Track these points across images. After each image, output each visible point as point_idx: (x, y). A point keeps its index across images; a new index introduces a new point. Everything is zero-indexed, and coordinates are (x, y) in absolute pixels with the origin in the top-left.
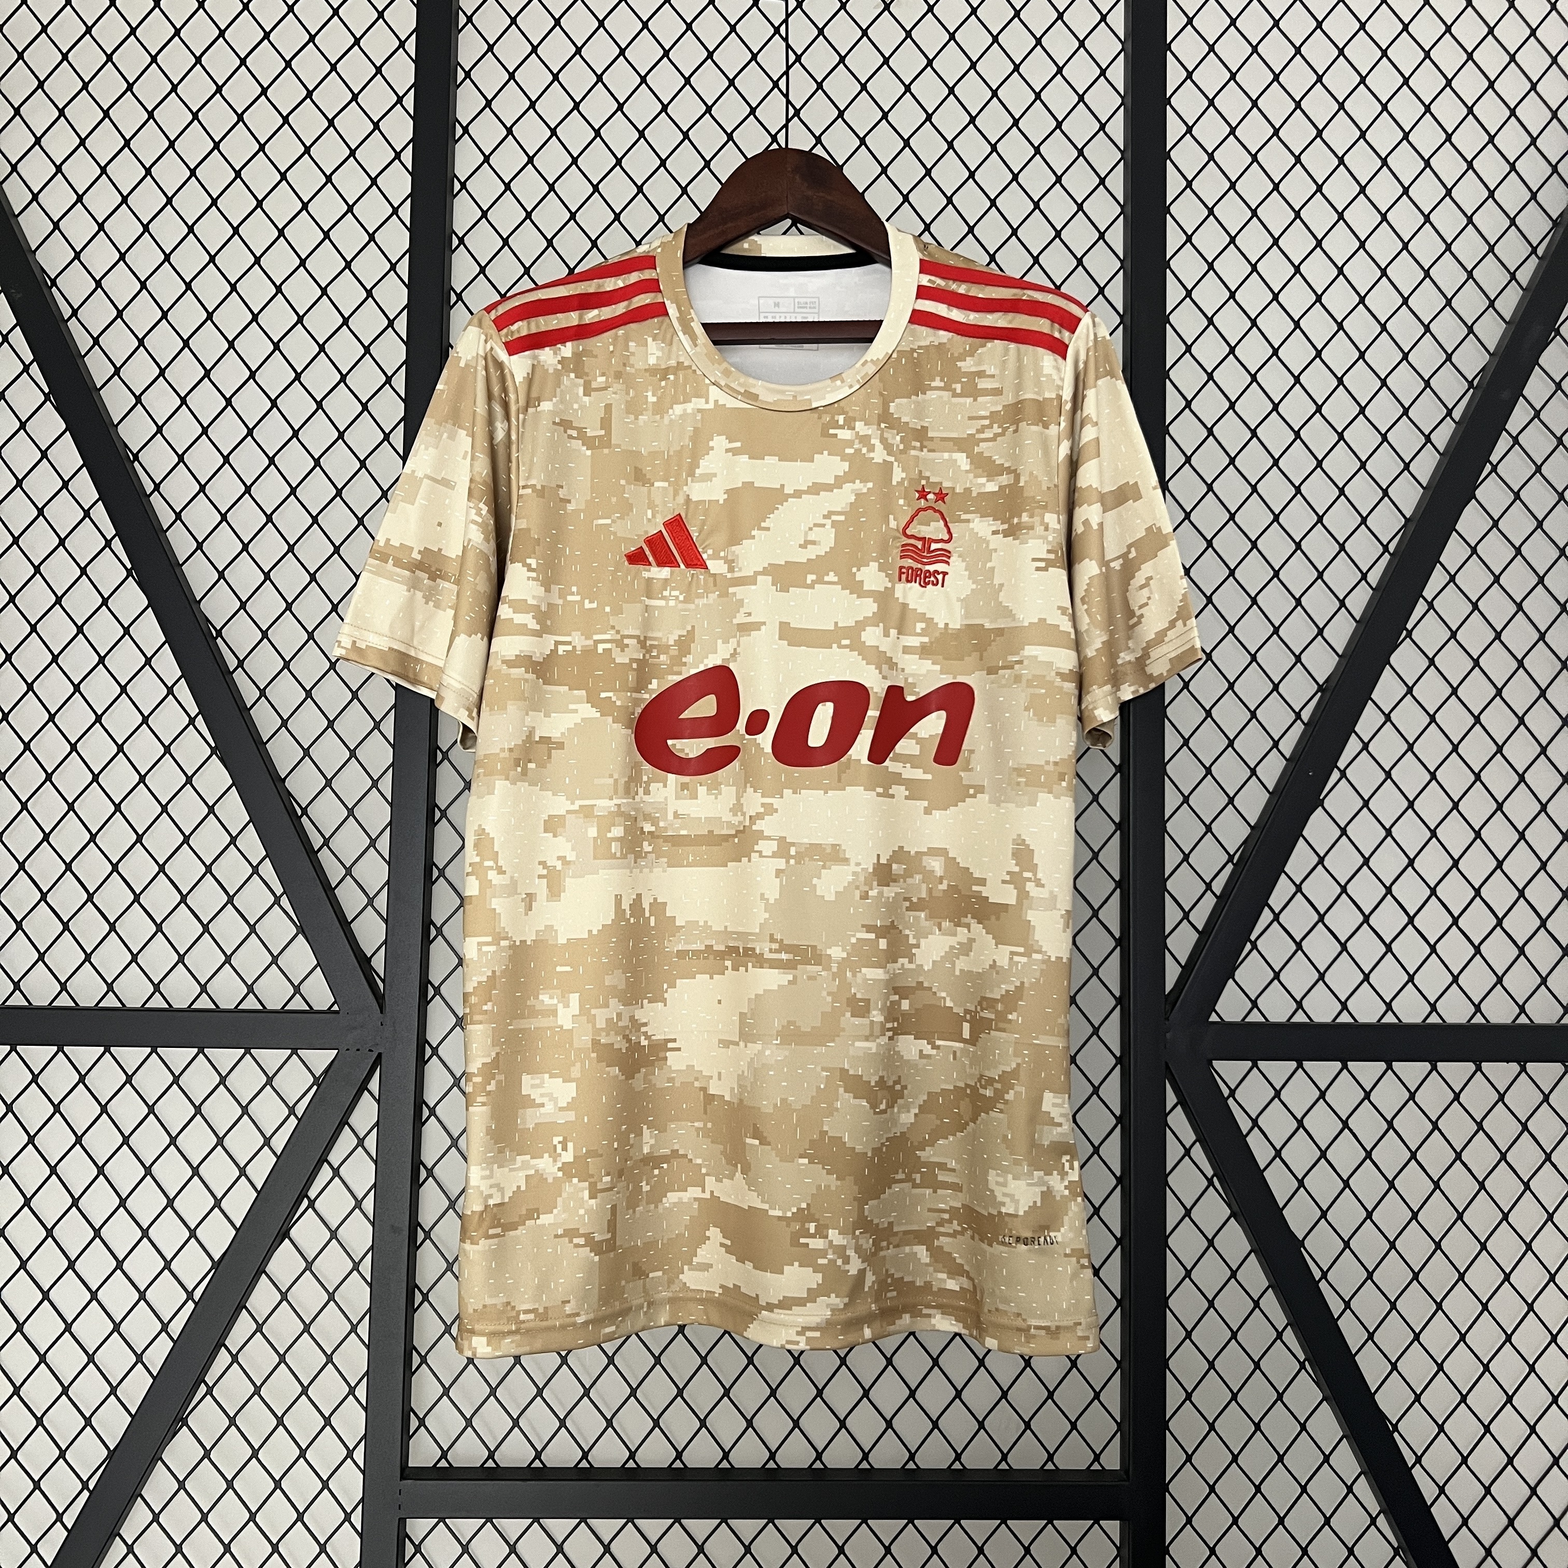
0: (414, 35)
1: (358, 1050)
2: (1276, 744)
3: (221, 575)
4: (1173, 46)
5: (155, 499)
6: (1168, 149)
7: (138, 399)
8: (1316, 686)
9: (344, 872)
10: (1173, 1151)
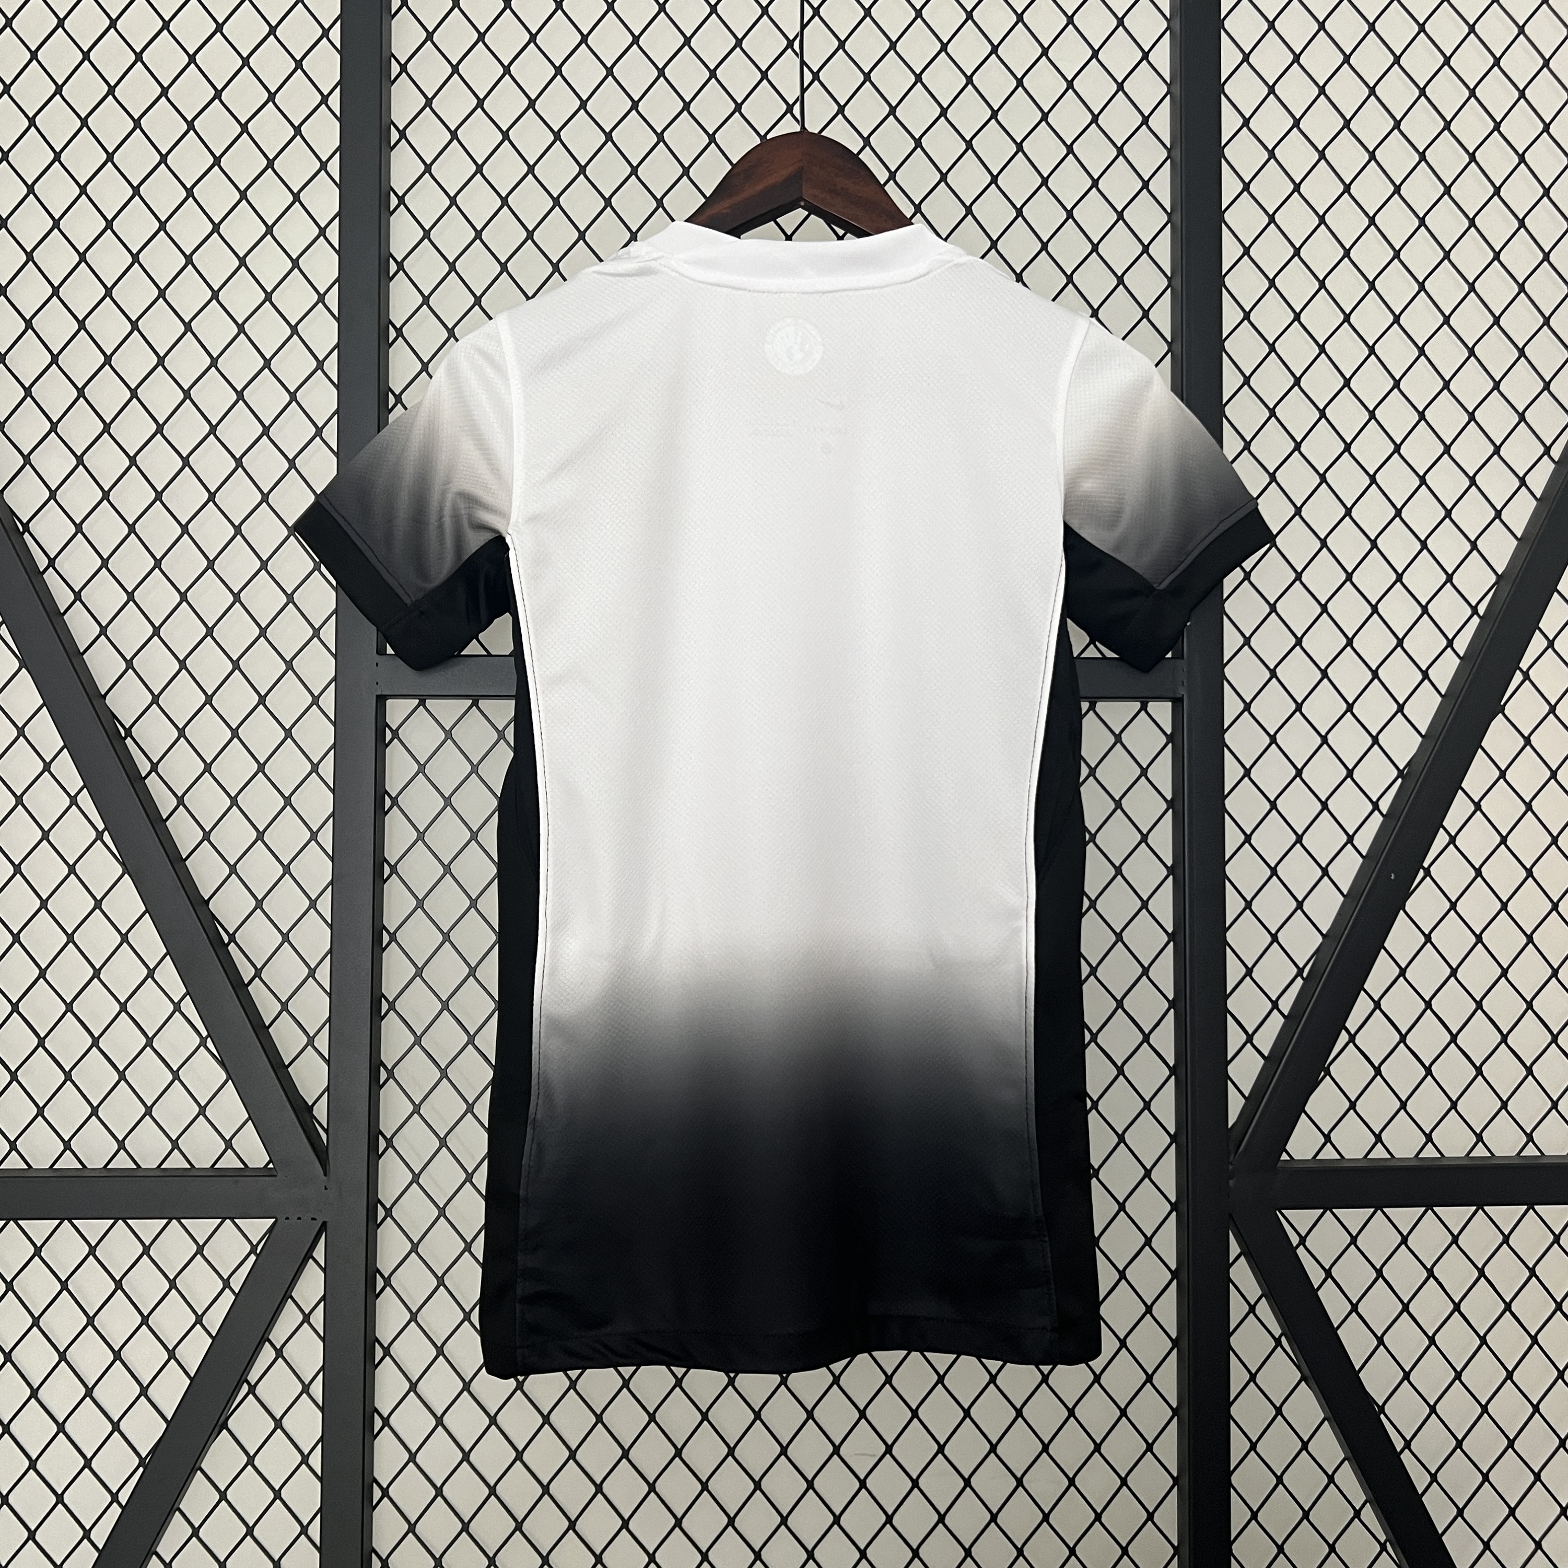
0: (339, 22)
1: (299, 1218)
2: (1350, 839)
3: (129, 664)
4: (1225, 22)
5: (50, 577)
6: (1222, 145)
7: (27, 459)
8: (1395, 773)
9: (279, 1007)
10: (1237, 1308)
